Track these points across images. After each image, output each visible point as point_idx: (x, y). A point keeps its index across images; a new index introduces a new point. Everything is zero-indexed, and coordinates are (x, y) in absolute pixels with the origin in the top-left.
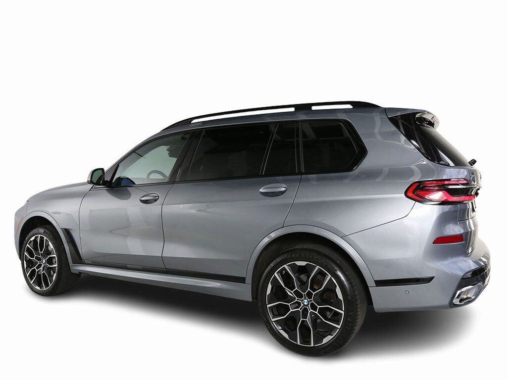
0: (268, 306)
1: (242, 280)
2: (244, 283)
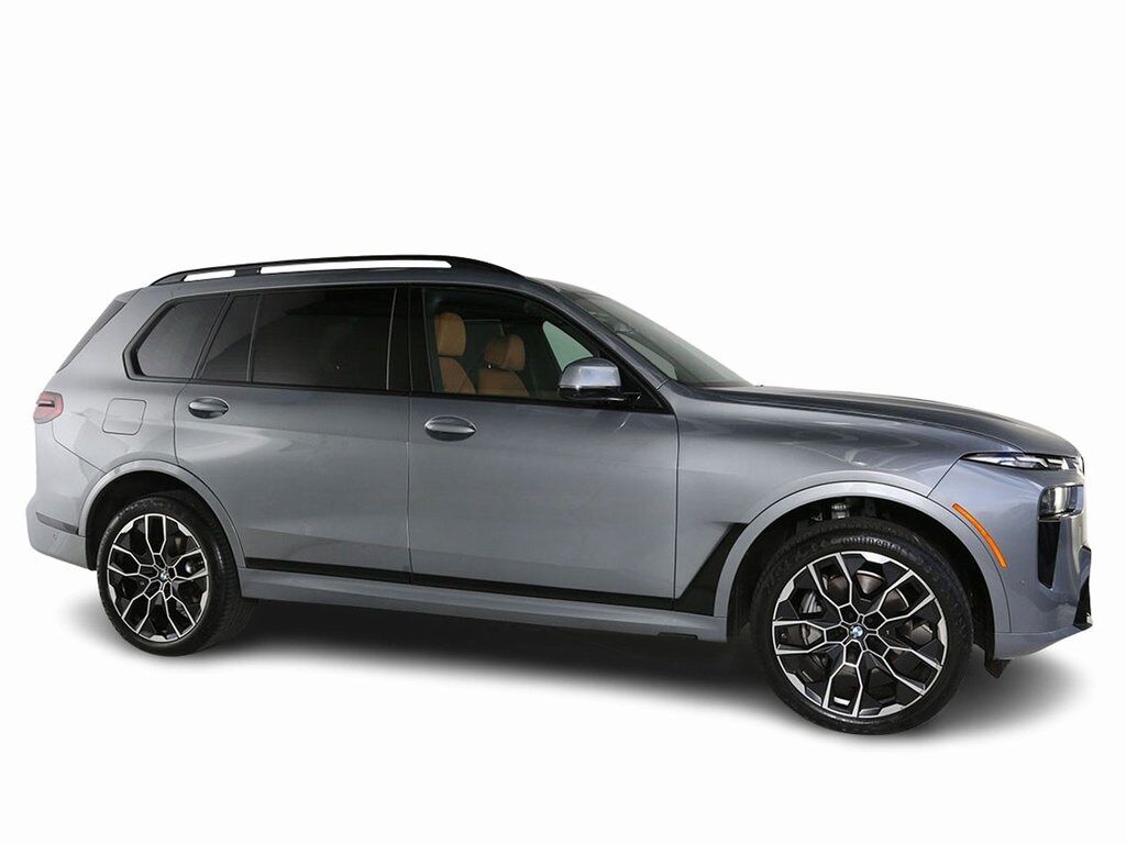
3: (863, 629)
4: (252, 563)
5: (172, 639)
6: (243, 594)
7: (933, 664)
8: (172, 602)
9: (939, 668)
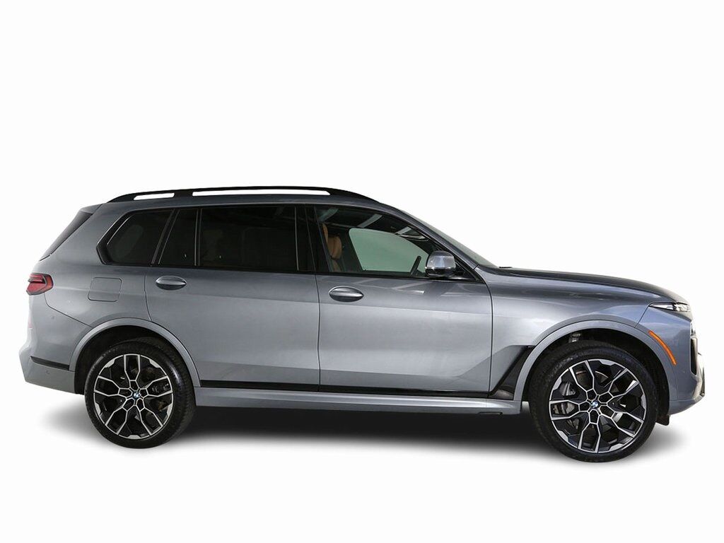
3: (599, 403)
4: (205, 383)
5: (144, 436)
6: (197, 405)
7: (639, 420)
8: (144, 413)
9: (642, 422)
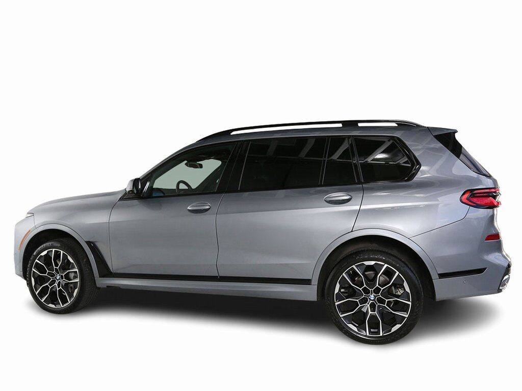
0: (336, 304)
1: (307, 282)
2: (310, 284)
